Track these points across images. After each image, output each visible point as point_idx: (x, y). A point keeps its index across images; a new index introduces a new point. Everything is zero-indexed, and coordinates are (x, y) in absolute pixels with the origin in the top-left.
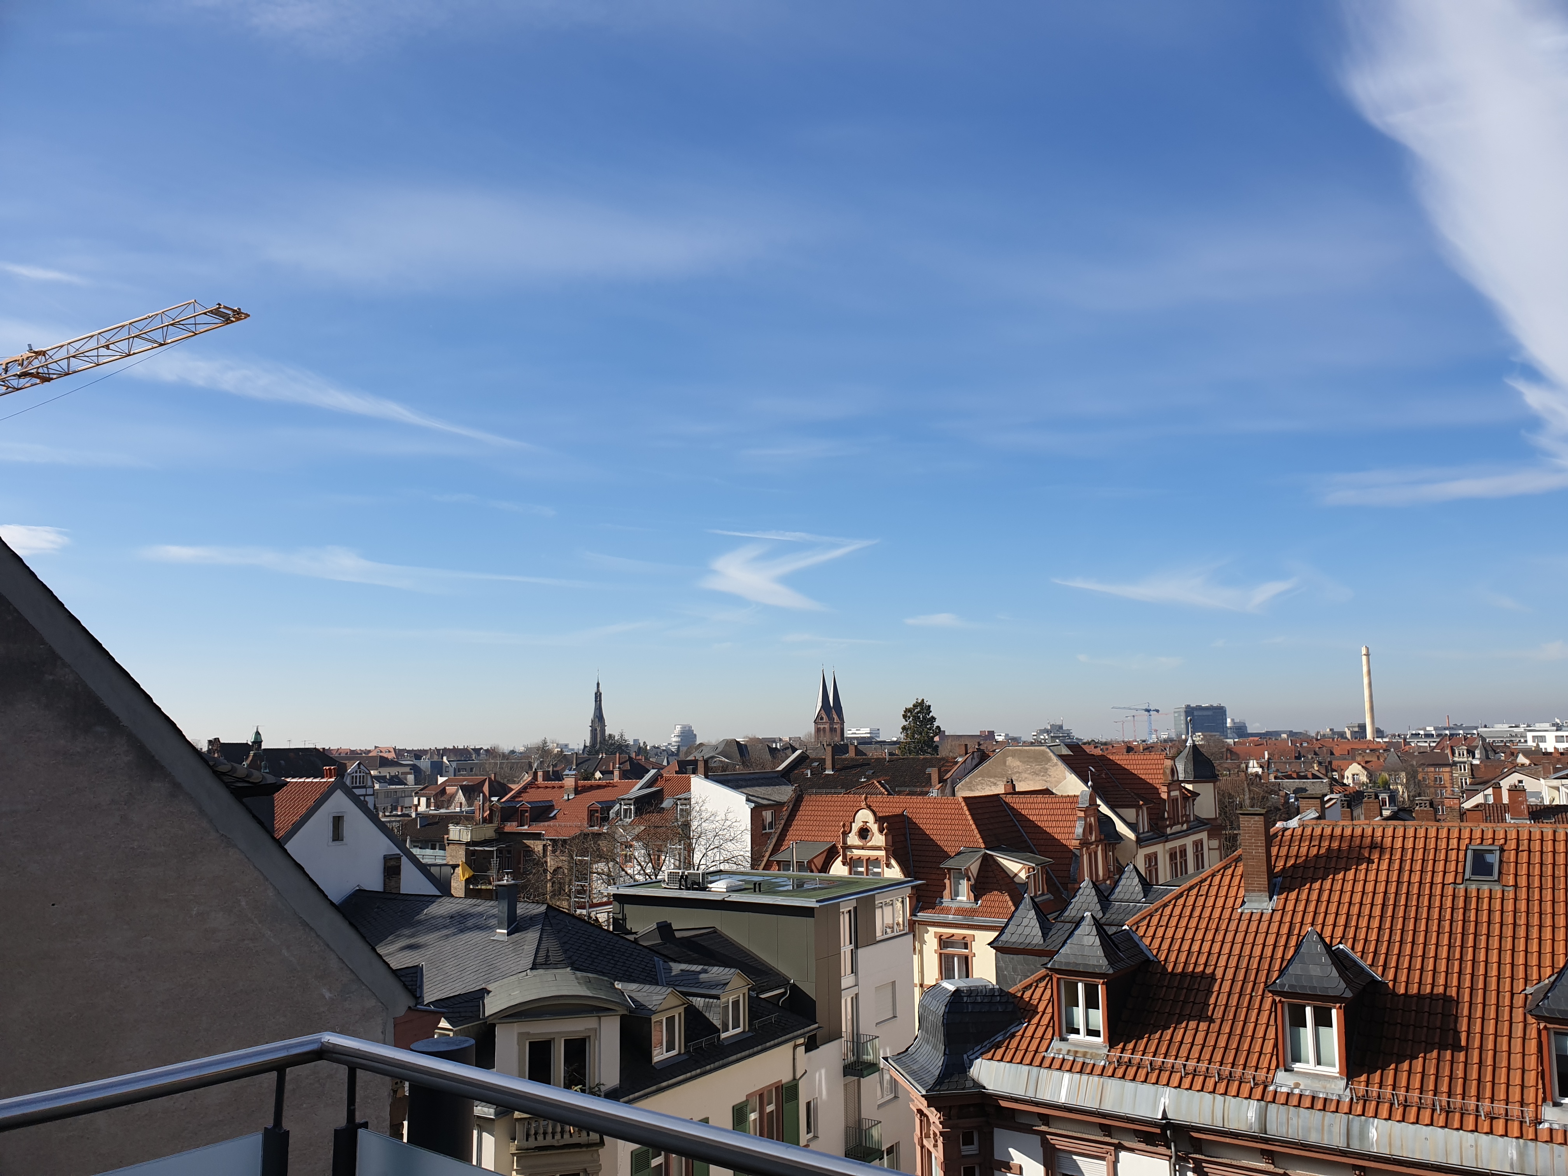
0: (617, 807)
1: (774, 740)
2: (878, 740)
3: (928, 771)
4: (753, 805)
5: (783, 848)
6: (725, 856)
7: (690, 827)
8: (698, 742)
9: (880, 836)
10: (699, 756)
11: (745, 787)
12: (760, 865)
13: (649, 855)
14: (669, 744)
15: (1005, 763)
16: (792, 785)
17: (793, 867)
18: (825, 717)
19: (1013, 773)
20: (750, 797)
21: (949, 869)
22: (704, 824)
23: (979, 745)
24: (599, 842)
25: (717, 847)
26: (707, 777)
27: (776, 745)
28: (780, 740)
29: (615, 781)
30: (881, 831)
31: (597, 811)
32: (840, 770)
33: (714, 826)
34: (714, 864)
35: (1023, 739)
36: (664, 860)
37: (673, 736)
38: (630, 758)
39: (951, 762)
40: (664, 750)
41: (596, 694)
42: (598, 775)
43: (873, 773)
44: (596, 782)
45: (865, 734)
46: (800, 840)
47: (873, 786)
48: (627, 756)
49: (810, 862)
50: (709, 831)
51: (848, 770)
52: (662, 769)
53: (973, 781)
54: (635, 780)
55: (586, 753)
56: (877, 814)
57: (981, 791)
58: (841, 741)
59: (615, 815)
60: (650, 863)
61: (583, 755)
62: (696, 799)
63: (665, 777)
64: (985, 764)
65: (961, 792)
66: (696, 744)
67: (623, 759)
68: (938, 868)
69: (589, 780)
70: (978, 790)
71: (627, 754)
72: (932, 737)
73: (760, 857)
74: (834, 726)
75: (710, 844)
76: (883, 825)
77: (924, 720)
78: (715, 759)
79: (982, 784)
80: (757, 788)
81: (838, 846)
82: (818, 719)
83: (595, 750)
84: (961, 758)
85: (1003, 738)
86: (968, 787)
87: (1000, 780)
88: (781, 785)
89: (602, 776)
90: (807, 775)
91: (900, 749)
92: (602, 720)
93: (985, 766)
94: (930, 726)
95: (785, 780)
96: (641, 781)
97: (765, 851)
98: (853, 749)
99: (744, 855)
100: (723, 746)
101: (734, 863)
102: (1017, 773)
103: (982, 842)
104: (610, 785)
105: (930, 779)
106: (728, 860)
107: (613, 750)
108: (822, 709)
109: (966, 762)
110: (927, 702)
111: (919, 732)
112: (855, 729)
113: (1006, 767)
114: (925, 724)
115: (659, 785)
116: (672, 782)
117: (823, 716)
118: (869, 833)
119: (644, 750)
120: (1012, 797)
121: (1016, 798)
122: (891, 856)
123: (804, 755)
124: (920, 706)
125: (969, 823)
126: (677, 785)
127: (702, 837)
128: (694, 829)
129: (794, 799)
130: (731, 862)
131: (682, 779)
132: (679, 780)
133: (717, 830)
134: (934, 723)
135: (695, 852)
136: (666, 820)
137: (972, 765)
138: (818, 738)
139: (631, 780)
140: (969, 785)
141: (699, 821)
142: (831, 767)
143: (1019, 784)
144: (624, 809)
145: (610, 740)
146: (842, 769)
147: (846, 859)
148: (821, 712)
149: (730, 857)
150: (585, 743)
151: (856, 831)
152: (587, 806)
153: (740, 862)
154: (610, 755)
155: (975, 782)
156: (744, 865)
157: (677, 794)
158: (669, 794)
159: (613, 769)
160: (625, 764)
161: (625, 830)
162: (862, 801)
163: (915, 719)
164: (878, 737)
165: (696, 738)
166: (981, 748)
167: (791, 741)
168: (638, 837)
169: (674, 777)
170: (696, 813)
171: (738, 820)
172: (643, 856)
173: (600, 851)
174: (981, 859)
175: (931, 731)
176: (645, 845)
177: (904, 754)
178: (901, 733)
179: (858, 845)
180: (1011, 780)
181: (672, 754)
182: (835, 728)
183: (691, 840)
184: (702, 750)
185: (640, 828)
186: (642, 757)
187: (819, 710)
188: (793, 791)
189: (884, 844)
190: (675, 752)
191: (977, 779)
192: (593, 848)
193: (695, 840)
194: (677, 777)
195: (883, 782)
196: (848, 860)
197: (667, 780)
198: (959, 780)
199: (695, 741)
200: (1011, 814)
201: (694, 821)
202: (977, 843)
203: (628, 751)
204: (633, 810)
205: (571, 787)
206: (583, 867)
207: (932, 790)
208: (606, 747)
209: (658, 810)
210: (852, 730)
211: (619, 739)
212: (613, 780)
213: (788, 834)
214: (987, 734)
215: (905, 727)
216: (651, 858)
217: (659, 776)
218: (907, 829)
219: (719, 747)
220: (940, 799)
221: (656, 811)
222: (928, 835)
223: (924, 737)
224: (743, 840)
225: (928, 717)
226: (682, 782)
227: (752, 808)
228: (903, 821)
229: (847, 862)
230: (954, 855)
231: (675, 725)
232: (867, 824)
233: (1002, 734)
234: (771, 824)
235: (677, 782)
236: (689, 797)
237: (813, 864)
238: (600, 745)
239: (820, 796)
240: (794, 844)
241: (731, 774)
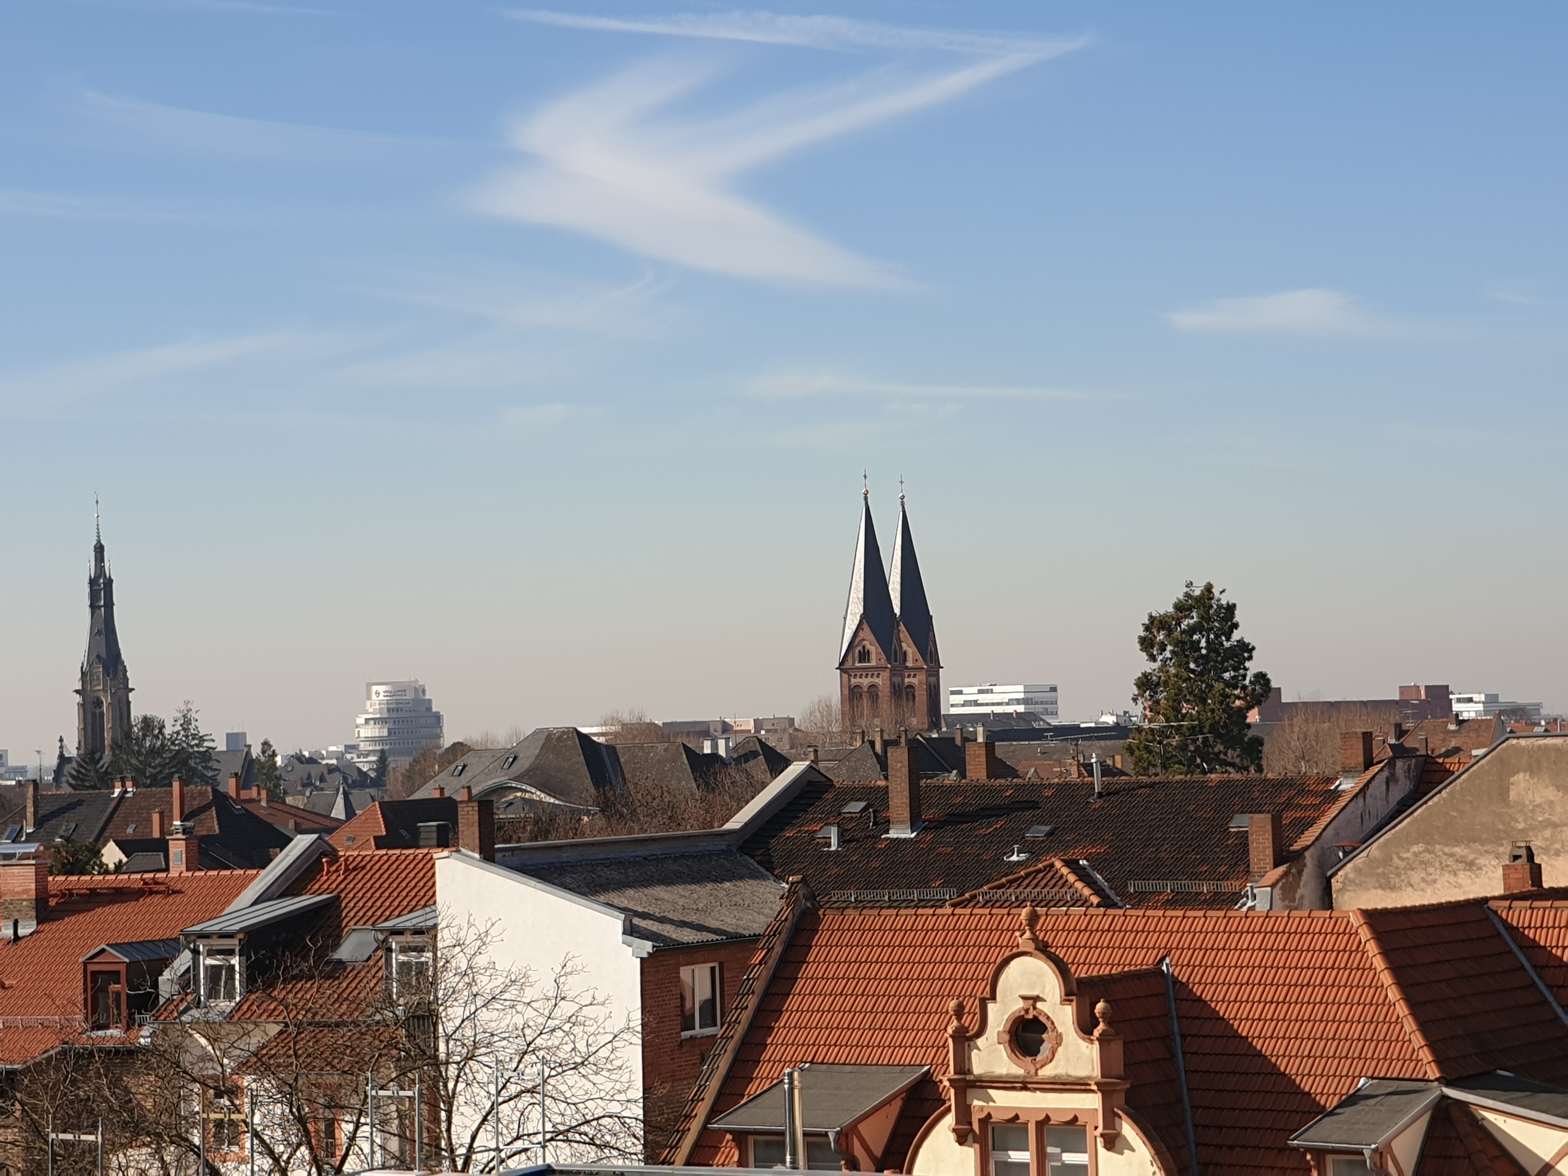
0: (184, 960)
1: (703, 731)
2: (1054, 722)
3: (1240, 823)
4: (647, 947)
5: (753, 1089)
6: (559, 1119)
7: (435, 1025)
8: (447, 741)
9: (1084, 1045)
10: (455, 790)
11: (620, 886)
12: (676, 1146)
13: (301, 1120)
14: (350, 748)
15: (1504, 793)
16: (779, 878)
17: (794, 1154)
18: (874, 649)
19: (1532, 828)
20: (636, 921)
21: (1320, 1154)
22: (484, 1015)
23: (1401, 733)
24: (128, 1080)
25: (532, 1091)
26: (489, 856)
27: (715, 746)
28: (726, 728)
29: (174, 873)
30: (1086, 1026)
31: (115, 976)
32: (937, 825)
33: (519, 1021)
34: (519, 1145)
35: (1549, 710)
36: (352, 1138)
37: (360, 720)
38: (220, 799)
39: (1315, 794)
40: (331, 769)
41: (93, 582)
42: (112, 854)
43: (1050, 834)
44: (108, 877)
45: (1008, 704)
46: (811, 1062)
47: (1052, 878)
48: (209, 789)
49: (847, 1135)
50: (503, 1035)
51: (965, 826)
52: (330, 831)
53: (1395, 857)
54: (242, 872)
55: (67, 782)
56: (1073, 970)
57: (1423, 890)
58: (930, 730)
59: (177, 987)
60: (303, 1148)
61: (58, 787)
62: (455, 930)
63: (346, 860)
64: (1435, 799)
65: (1352, 894)
66: (440, 748)
67: (195, 798)
68: (1280, 1150)
69: (83, 873)
70: (1412, 886)
71: (207, 783)
72: (1240, 709)
73: (676, 1120)
74: (907, 680)
75: (508, 1081)
76: (1093, 1006)
77: (1213, 655)
78: (511, 797)
79: (1425, 864)
80: (660, 891)
81: (940, 1077)
82: (850, 658)
83: (97, 771)
84: (1350, 780)
85: (1480, 707)
86: (1379, 875)
87: (1486, 852)
88: (741, 878)
89: (125, 860)
90: (830, 846)
91: (1132, 753)
92: (115, 672)
93: (1436, 804)
94: (1232, 673)
95: (755, 863)
96: (263, 873)
97: (692, 1100)
98: (979, 756)
99: (624, 1114)
100: (537, 752)
101: (588, 1140)
102: (1546, 827)
103: (1430, 1059)
104: (156, 888)
105: (1246, 852)
106: (568, 1131)
107: (161, 772)
108: (865, 626)
109: (1368, 793)
110: (1221, 592)
111: (1195, 696)
112: (975, 690)
113: (1508, 806)
114: (1215, 668)
115: (325, 886)
116: (368, 876)
117: (869, 647)
118: (1045, 1036)
119: (263, 768)
120: (1531, 908)
121: (1545, 909)
122: (1120, 1112)
123: (815, 777)
124: (1199, 608)
125: (1386, 996)
126: (386, 885)
127: (479, 1058)
128: (450, 1031)
129: (788, 924)
130: (578, 1137)
131: (403, 866)
132: (394, 866)
133: (528, 1031)
134: (1247, 664)
135: (455, 1108)
136: (357, 1004)
137: (1388, 801)
138: (853, 719)
139: (228, 872)
140: (1380, 870)
141: (466, 1003)
142: (907, 815)
143: (1553, 862)
144: (206, 967)
145: (148, 739)
146: (946, 823)
147: (970, 1124)
148: (861, 635)
149: (574, 1123)
150: (61, 747)
151: (1001, 1029)
152: (81, 960)
153: (608, 1138)
154: (150, 786)
155: (1402, 859)
156: (621, 1147)
157: (387, 913)
158: (361, 914)
159: (162, 832)
160: (203, 816)
161: (215, 1040)
162: (1018, 930)
163: (1183, 651)
164: (1052, 713)
165: (441, 728)
166: (1407, 745)
167: (763, 732)
168: (259, 1059)
169: (377, 858)
170: (457, 979)
171: (600, 999)
172: (279, 1125)
173: (131, 1111)
174: (1426, 1117)
175: (1237, 692)
176: (287, 1089)
177: (1146, 769)
178: (1135, 700)
179: (1007, 1075)
180: (1529, 849)
181: (362, 780)
182: (910, 686)
183: (443, 1069)
184: (465, 766)
185: (265, 1031)
186: (259, 794)
187: (854, 627)
188: (782, 898)
189: (1096, 1072)
190: (373, 775)
191: (1408, 851)
192: (107, 1100)
193: (455, 1066)
194: (386, 858)
195: (1085, 862)
196: (976, 1127)
197: (353, 869)
198: (1346, 854)
199: (439, 736)
200: (1527, 966)
201: (451, 1006)
202: (1413, 1064)
203: (210, 774)
204: (237, 968)
205: (25, 897)
206: (76, 1162)
207: (1252, 887)
208: (134, 761)
209: (327, 969)
210: (965, 690)
211: (178, 733)
212: (167, 869)
213: (769, 1041)
214: (1423, 697)
215: (1148, 680)
216: (306, 1130)
217: (324, 854)
218: (1175, 1020)
219: (521, 755)
220: (1285, 919)
221: (321, 972)
222: (1247, 1038)
223: (1213, 711)
224: (617, 1063)
225: (1227, 644)
226: (403, 875)
227: (646, 956)
228: (1157, 995)
229: (972, 1130)
230: (1335, 1103)
231: (369, 685)
232: (1039, 1005)
233: (1476, 698)
234: (709, 1006)
235: (386, 876)
236: (430, 923)
237: (855, 1140)
238: (114, 755)
239: (876, 912)
240: (796, 1074)
241: (571, 845)
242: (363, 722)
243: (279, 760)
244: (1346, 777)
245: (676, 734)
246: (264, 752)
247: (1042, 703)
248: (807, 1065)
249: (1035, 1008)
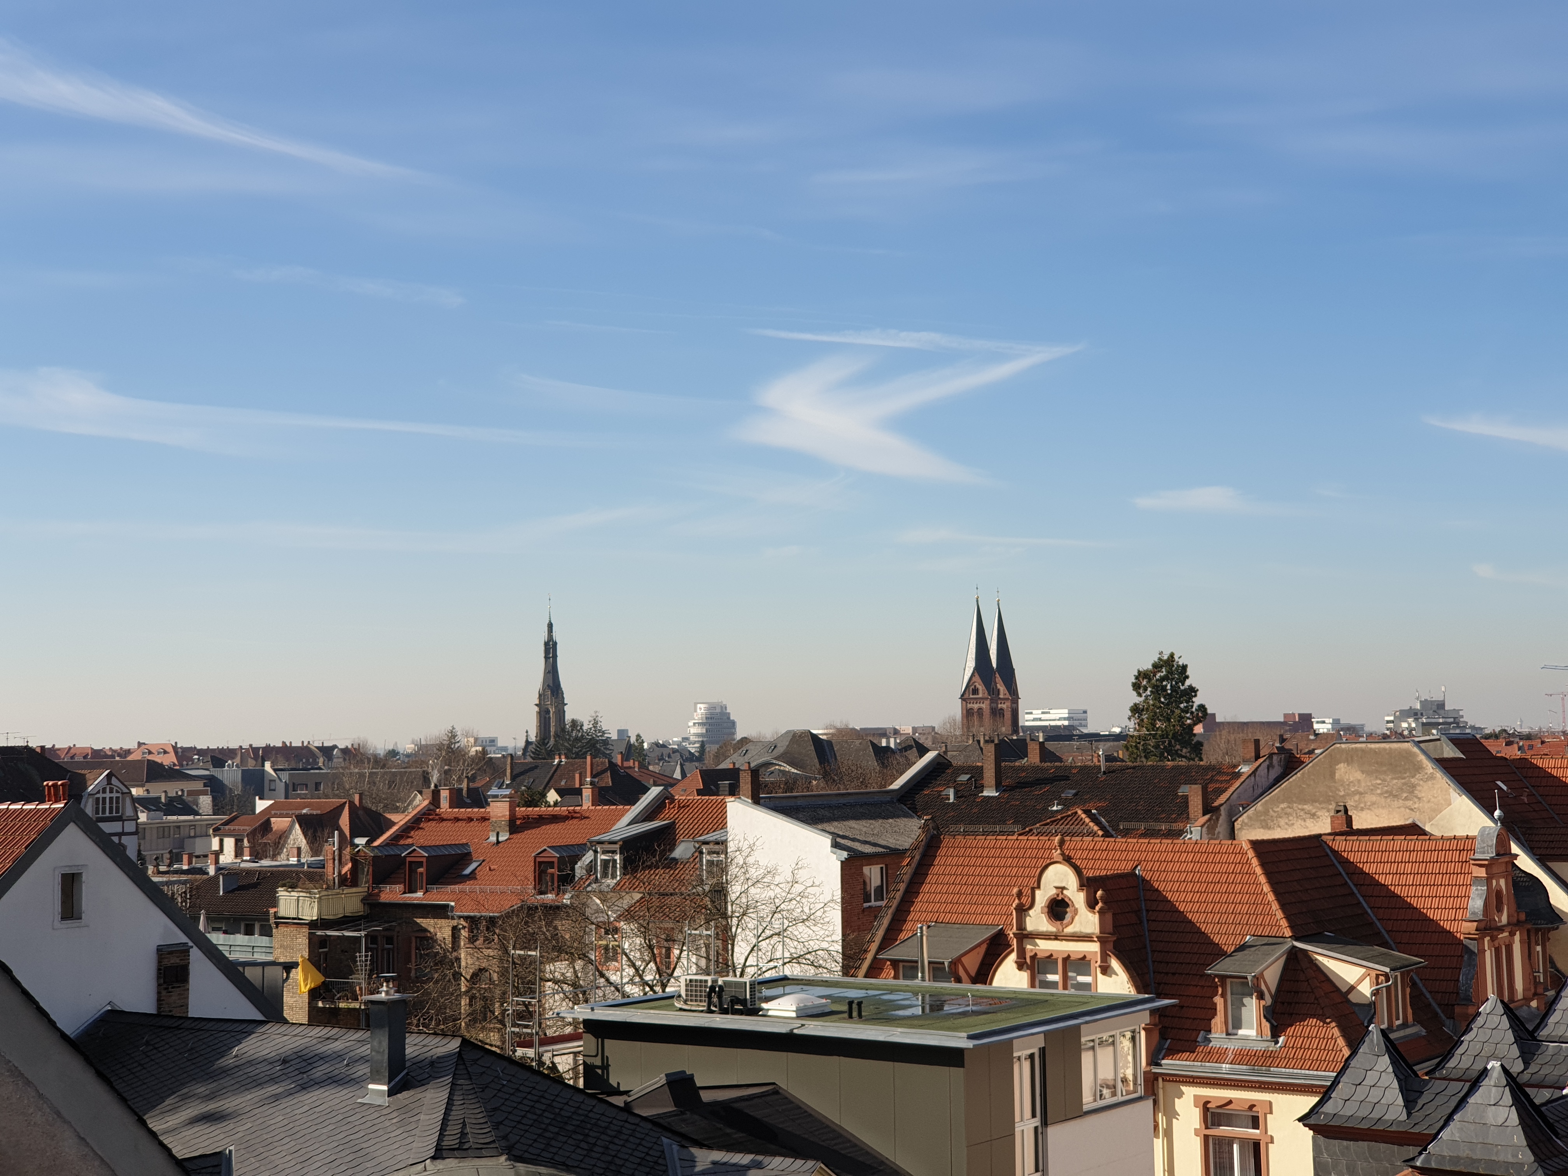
0: (589, 857)
1: (883, 733)
2: (1085, 731)
3: (1184, 790)
4: (845, 854)
5: (902, 936)
6: (793, 951)
7: (726, 896)
8: (739, 736)
9: (1090, 915)
10: (741, 762)
11: (830, 820)
12: (859, 967)
13: (651, 947)
14: (685, 739)
15: (1332, 774)
16: (920, 817)
17: (923, 973)
18: (981, 687)
19: (1348, 795)
20: (838, 840)
21: (1223, 978)
22: (752, 890)
23: (1282, 740)
24: (557, 923)
25: (778, 934)
26: (757, 801)
27: (888, 742)
28: (896, 732)
29: (585, 807)
30: (1091, 904)
31: (551, 864)
32: (1011, 789)
33: (772, 895)
34: (772, 964)
35: (1368, 729)
36: (679, 958)
37: (691, 724)
38: (612, 766)
39: (1227, 774)
40: (675, 751)
41: (546, 644)
42: (552, 796)
43: (1076, 795)
44: (549, 809)
45: (1059, 720)
46: (936, 922)
47: (1076, 820)
48: (607, 761)
49: (955, 963)
50: (763, 902)
51: (1026, 789)
52: (672, 785)
53: (1271, 810)
54: (622, 807)
55: (530, 755)
56: (1085, 873)
57: (1286, 829)
58: (1012, 734)
59: (585, 872)
60: (651, 963)
61: (525, 758)
62: (737, 842)
63: (679, 802)
64: (1294, 778)
65: (1246, 831)
66: (734, 740)
67: (598, 766)
68: (1201, 976)
69: (536, 806)
70: (1280, 827)
71: (606, 757)
72: (1189, 725)
73: (859, 952)
74: (1000, 706)
75: (765, 928)
76: (1096, 893)
77: (1174, 694)
78: (773, 769)
79: (1288, 814)
80: (852, 823)
81: (1008, 932)
82: (967, 692)
83: (546, 749)
84: (1247, 767)
85: (1330, 726)
86: (1261, 821)
87: (1322, 808)
88: (898, 817)
89: (559, 799)
90: (949, 800)
91: (1128, 749)
92: (558, 694)
93: (1294, 780)
94: (1185, 704)
95: (907, 809)
96: (633, 808)
97: (868, 942)
98: (1035, 749)
99: (830, 949)
100: (787, 743)
101: (810, 963)
102: (1355, 794)
103: (1287, 925)
104: (576, 815)
105: (1187, 807)
106: (799, 957)
107: (581, 751)
108: (976, 674)
109: (1257, 774)
110: (1179, 658)
111: (1164, 717)
112: (1040, 712)
113: (1335, 782)
114: (1176, 701)
115: (667, 816)
116: (691, 811)
117: (978, 686)
118: (1068, 910)
119: (637, 749)
120: (1345, 840)
121: (1353, 841)
122: (1110, 953)
123: (942, 760)
124: (1166, 666)
125: (1262, 889)
126: (700, 816)
127: (749, 915)
128: (733, 899)
129: (923, 843)
130: (804, 961)
131: (710, 806)
132: (705, 806)
133: (777, 901)
134: (1194, 699)
135: (736, 943)
136: (681, 882)
137: (1268, 779)
138: (968, 728)
139: (614, 807)
140: (1263, 818)
141: (742, 883)
142: (993, 782)
143: (1360, 814)
144: (602, 860)
145: (574, 732)
146: (1016, 787)
147: (1025, 959)
148: (974, 679)
149: (802, 953)
150: (527, 736)
151: (1043, 905)
152: (533, 855)
153: (821, 962)
154: (575, 758)
155: (1275, 812)
156: (829, 967)
157: (701, 832)
158: (686, 832)
159: (581, 785)
160: (603, 776)
161: (604, 901)
162: (1054, 849)
163: (1157, 691)
164: (1084, 726)
165: (735, 729)
166: (1286, 747)
167: (917, 734)
168: (629, 914)
169: (695, 801)
170: (737, 869)
171: (817, 883)
172: (639, 950)
173: (558, 940)
174: (1284, 958)
175: (1188, 715)
176: (642, 929)
177: (1136, 759)
178: (1129, 719)
179: (1046, 932)
180: (1345, 807)
181: (691, 757)
182: (1002, 709)
183: (729, 921)
184: (747, 751)
185: (631, 897)
186: (634, 764)
187: (970, 675)
188: (920, 828)
189: (1097, 930)
190: (697, 754)
191: (1278, 807)
192: (544, 934)
193: (736, 919)
194: (700, 801)
195: (1095, 811)
196: (1028, 960)
197: (682, 806)
198: (1244, 808)
199: (734, 734)
200: (1343, 873)
201: (734, 885)
202: (1277, 928)
203: (608, 752)
204: (618, 862)
205: (503, 819)
206: (527, 968)
207: (1190, 827)
208: (566, 744)
209: (666, 862)
210: (1034, 712)
211: (591, 729)
212: (581, 806)
213: (912, 909)
214: (1297, 720)
215: (1137, 708)
216: (653, 952)
217: (667, 798)
218: (1143, 902)
219: (779, 745)
220: (1206, 845)
221: (662, 864)
222: (1183, 912)
223: (1174, 726)
224: (826, 920)
225: (1182, 688)
226: (710, 811)
227: (844, 860)
228: (1133, 887)
229: (1026, 962)
230: (1232, 950)
231: (696, 704)
232: (1065, 892)
233: (1327, 720)
234: (879, 891)
235: (700, 811)
236: (723, 838)
237: (960, 966)
238: (556, 741)
239: (973, 837)
240: (924, 928)
241: (803, 796)
242: (692, 724)
243: (646, 746)
244: (1245, 765)
245: (867, 735)
246: (637, 740)
247: (1078, 720)
248: (933, 924)
249: (1062, 893)
